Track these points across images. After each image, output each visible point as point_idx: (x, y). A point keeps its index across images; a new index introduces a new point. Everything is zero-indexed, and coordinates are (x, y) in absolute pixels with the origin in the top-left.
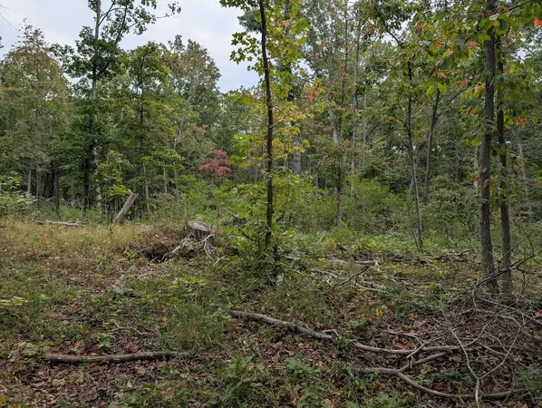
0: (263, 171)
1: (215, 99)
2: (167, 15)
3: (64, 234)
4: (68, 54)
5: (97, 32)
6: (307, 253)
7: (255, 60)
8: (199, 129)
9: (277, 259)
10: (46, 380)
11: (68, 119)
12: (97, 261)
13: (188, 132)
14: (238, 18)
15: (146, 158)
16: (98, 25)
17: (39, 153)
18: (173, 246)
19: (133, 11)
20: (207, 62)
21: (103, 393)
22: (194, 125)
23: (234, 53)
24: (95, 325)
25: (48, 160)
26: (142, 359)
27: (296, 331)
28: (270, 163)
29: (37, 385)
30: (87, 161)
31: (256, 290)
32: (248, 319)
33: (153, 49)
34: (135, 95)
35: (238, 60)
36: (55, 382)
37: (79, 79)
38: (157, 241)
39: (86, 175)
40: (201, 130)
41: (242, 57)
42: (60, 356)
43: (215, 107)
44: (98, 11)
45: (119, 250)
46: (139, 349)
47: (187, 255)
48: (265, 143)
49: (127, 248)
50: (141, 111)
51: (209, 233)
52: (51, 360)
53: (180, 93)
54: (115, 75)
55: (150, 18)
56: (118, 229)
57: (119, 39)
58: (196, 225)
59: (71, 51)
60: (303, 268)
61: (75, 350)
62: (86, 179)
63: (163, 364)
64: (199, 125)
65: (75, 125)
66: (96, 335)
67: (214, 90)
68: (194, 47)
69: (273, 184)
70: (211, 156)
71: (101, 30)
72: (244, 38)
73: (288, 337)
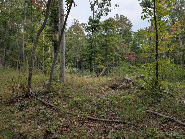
0: (154, 58)
1: (130, 34)
2: (115, 8)
3: (86, 80)
4: (86, 25)
5: (93, 18)
6: (172, 90)
7: (150, 18)
8: (125, 45)
9: (161, 92)
10: (88, 124)
11: (85, 45)
12: (97, 89)
13: (121, 46)
14: (139, 4)
15: (109, 56)
16: (94, 15)
17: (78, 56)
18: (120, 85)
19: (104, 9)
20: (128, 21)
21: (105, 131)
22: (123, 43)
23: (142, 16)
24: (99, 109)
25: (80, 58)
26: (116, 122)
27: (173, 121)
28: (157, 55)
29: (86, 125)
30: (91, 58)
31: (153, 103)
32: (152, 113)
33: (110, 20)
34: (104, 36)
35: (144, 19)
36: (90, 125)
37: (88, 32)
38: (114, 83)
39: (91, 62)
40: (126, 45)
41: (145, 17)
42: (91, 117)
43: (130, 36)
44: (94, 11)
45: (103, 85)
46: (114, 119)
47: (124, 88)
48: (155, 48)
49: (105, 85)
50: (107, 41)
51: (132, 81)
52: (88, 118)
53: (118, 33)
54: (98, 30)
55: (109, 10)
56: (101, 79)
57: (100, 19)
58: (127, 78)
59: (86, 24)
60: (172, 96)
61: (94, 116)
62: (90, 63)
63: (122, 125)
64: (125, 43)
65: (87, 47)
66: (100, 112)
67: (130, 31)
68: (122, 17)
69: (158, 63)
70: (129, 54)
71: (94, 17)
72: (147, 10)
73: (170, 123)
